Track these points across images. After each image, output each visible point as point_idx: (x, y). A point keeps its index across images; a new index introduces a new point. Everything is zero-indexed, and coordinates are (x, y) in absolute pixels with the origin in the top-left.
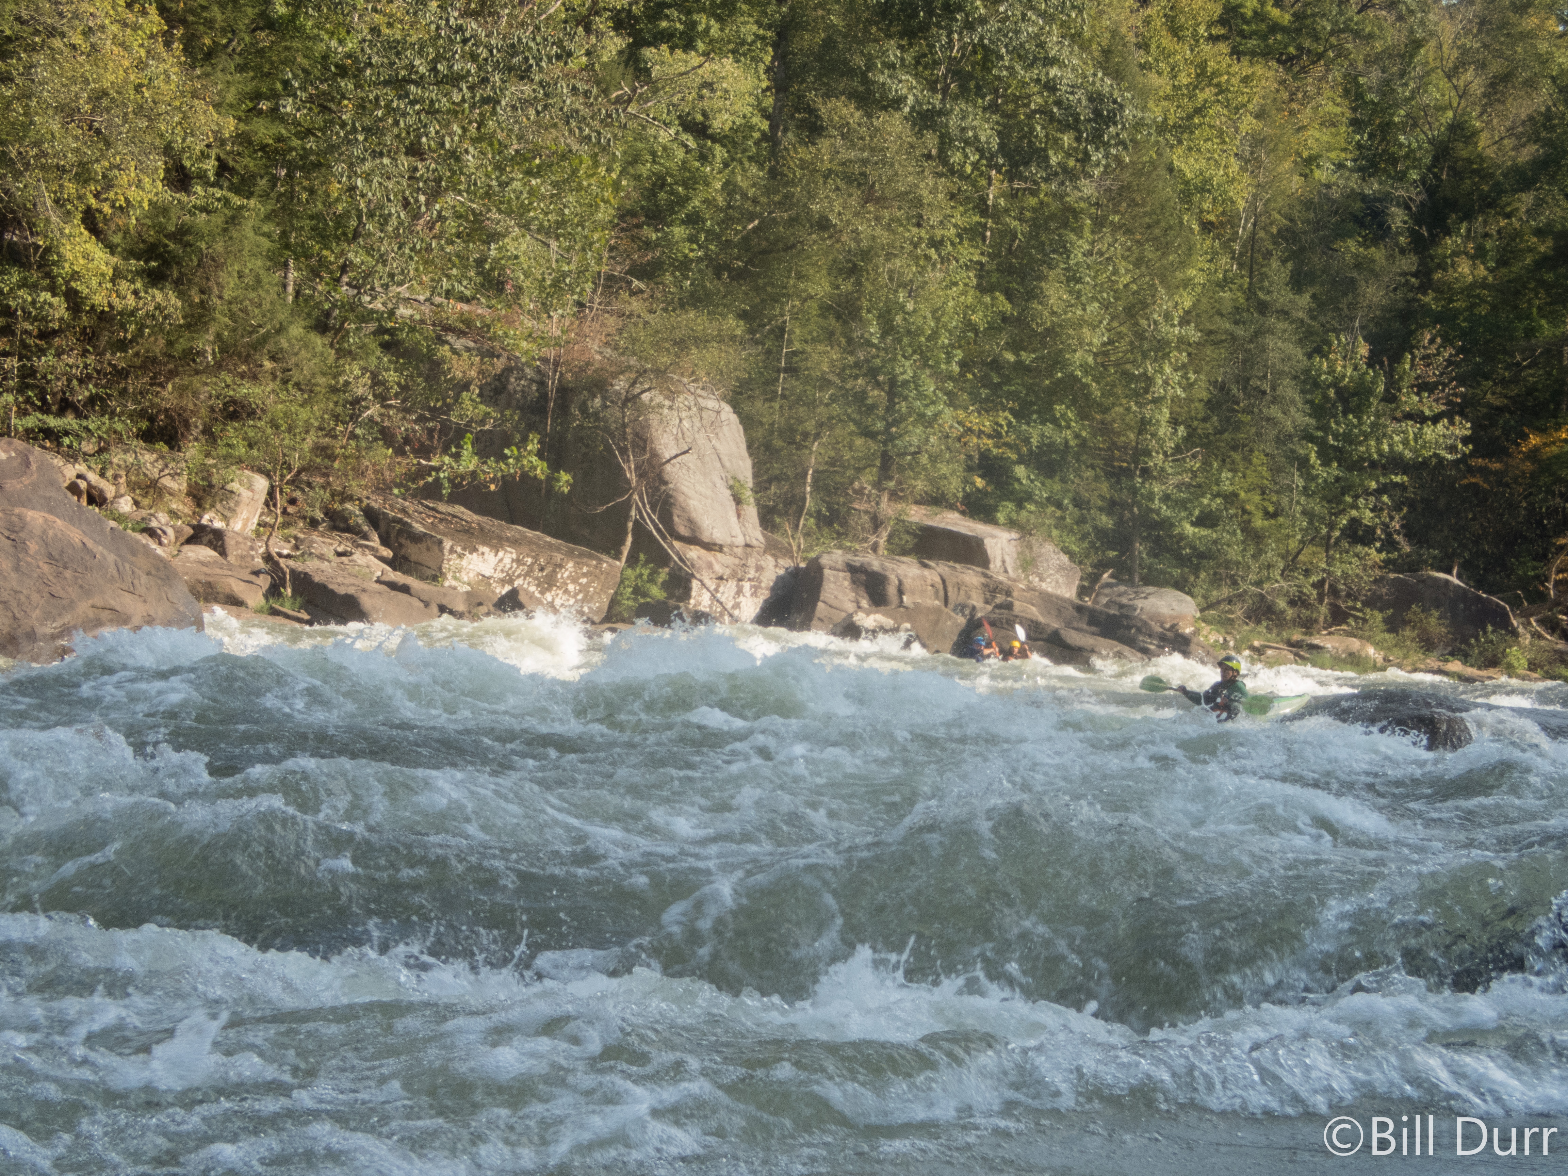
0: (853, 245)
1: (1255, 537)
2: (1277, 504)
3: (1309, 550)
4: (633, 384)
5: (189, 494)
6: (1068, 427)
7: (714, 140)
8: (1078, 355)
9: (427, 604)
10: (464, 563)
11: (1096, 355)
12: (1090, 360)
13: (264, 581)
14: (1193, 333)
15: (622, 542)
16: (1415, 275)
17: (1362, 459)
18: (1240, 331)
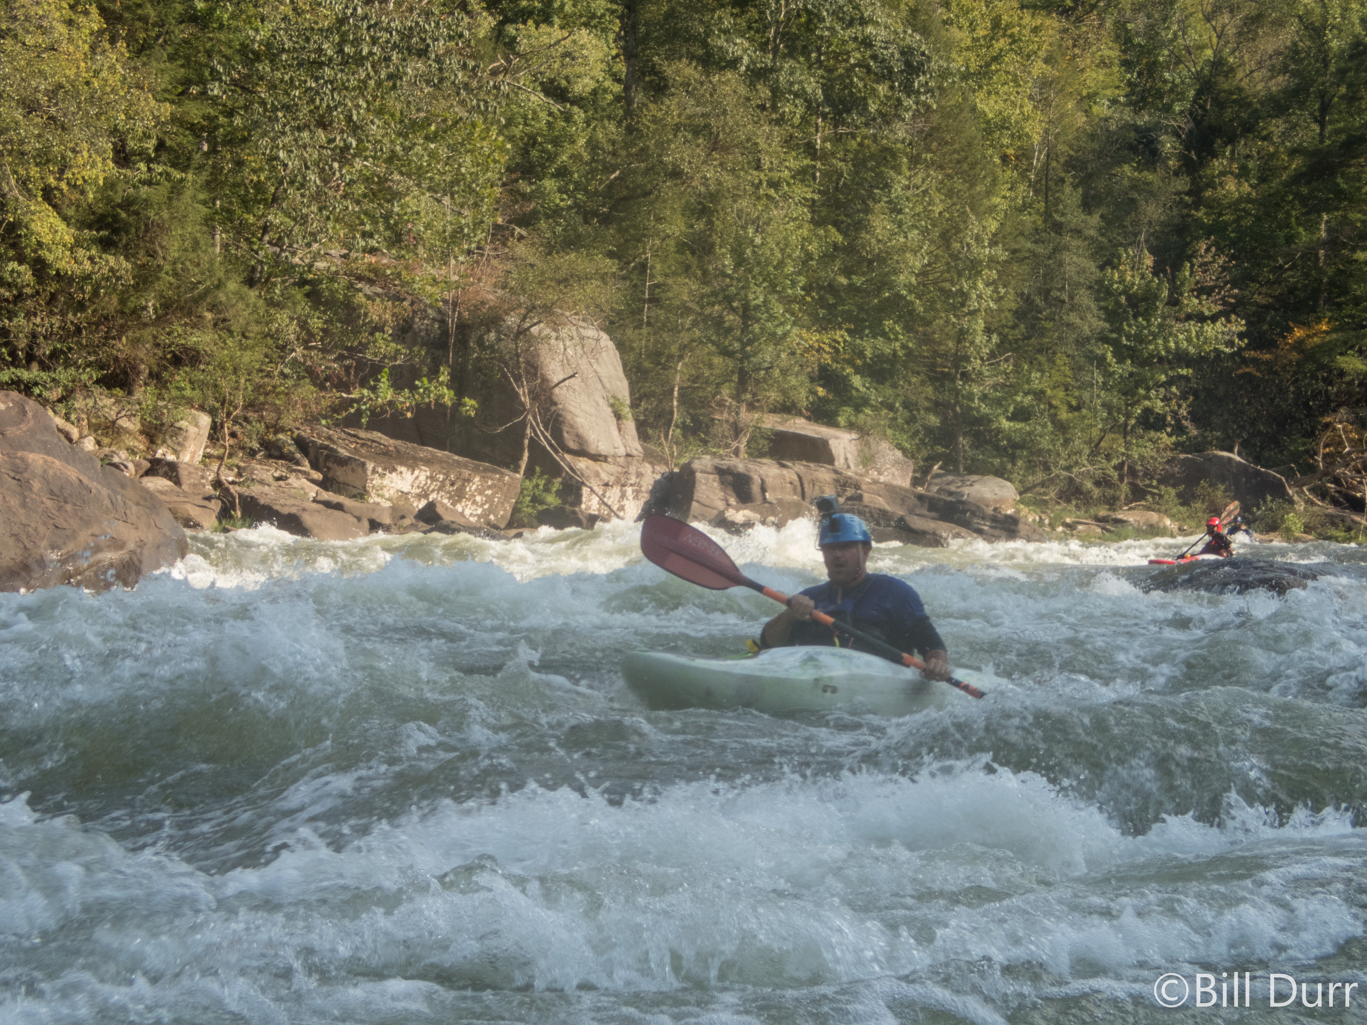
0: (703, 189)
1: (1062, 428)
2: (1079, 398)
3: (1110, 436)
4: (524, 319)
5: (142, 432)
6: (896, 339)
7: (573, 103)
8: (902, 277)
9: (359, 519)
10: (386, 482)
11: (917, 275)
12: (913, 280)
13: (216, 506)
14: (1000, 253)
15: (520, 457)
16: (1188, 193)
17: (1152, 356)
18: (1040, 249)
